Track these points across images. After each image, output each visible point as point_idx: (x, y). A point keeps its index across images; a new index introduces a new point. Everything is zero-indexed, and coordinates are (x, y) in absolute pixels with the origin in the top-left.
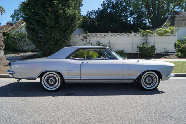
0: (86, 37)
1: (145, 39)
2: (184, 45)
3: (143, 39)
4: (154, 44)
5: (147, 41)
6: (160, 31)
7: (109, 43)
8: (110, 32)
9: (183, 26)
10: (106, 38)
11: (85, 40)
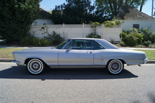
0: (44, 27)
1: (93, 30)
2: (128, 36)
3: (92, 30)
4: (102, 34)
5: (96, 31)
6: (107, 23)
7: (63, 33)
8: (64, 23)
9: (131, 19)
10: (61, 28)
11: (43, 30)
